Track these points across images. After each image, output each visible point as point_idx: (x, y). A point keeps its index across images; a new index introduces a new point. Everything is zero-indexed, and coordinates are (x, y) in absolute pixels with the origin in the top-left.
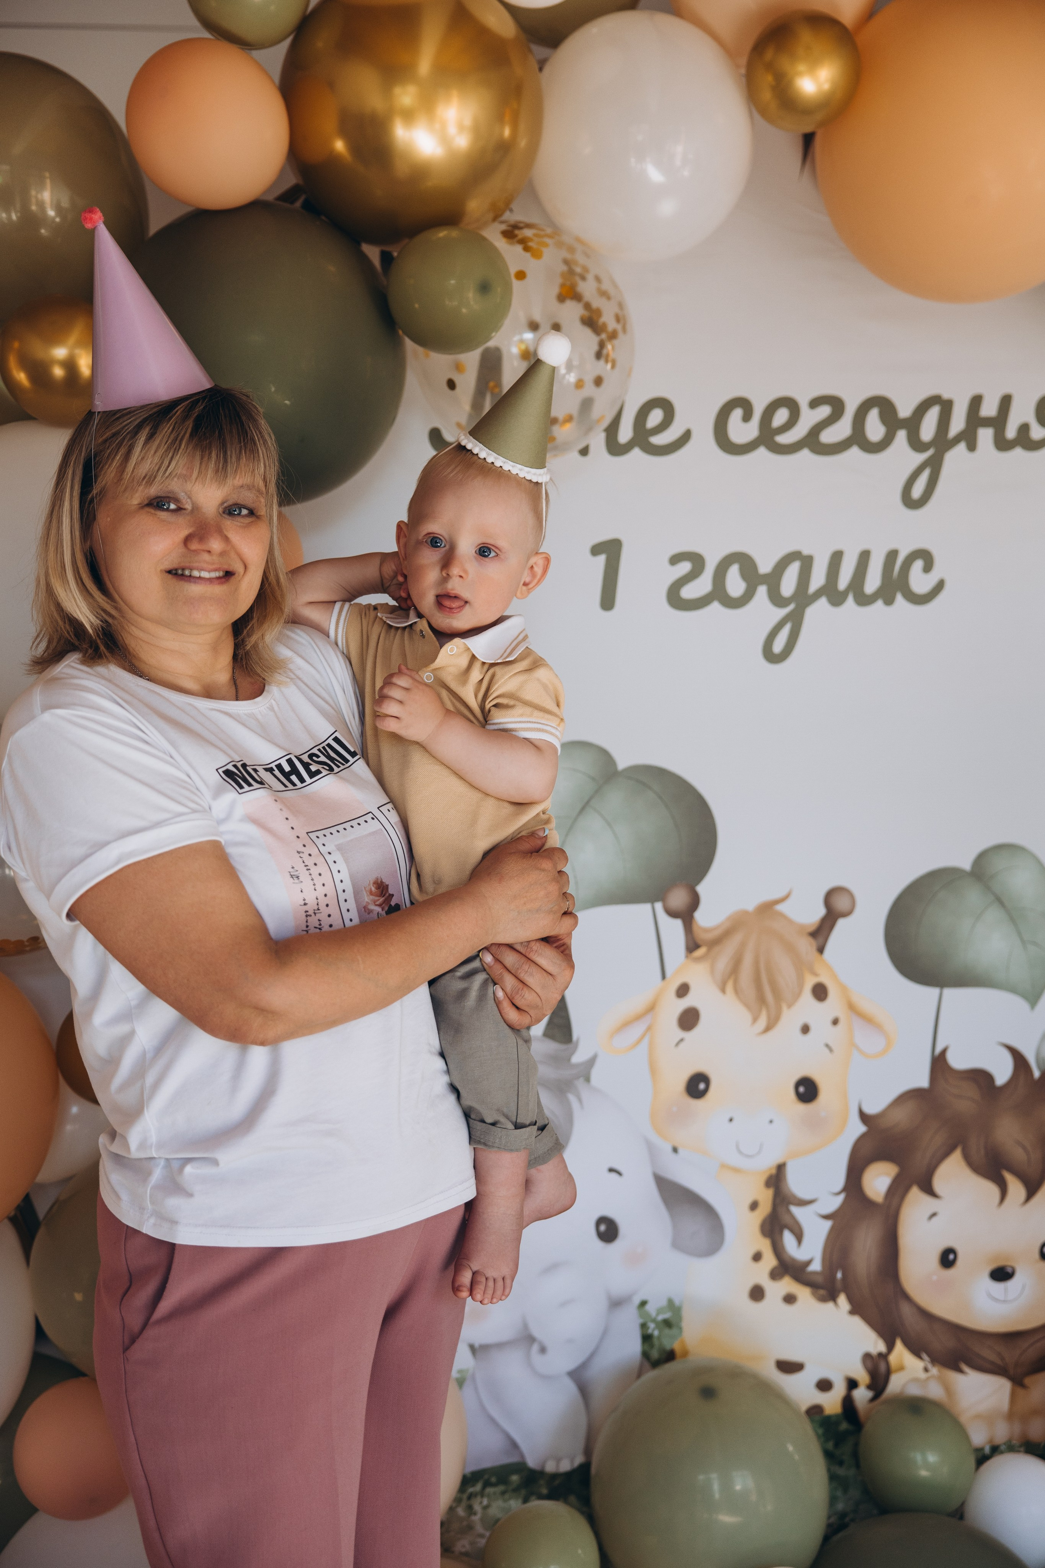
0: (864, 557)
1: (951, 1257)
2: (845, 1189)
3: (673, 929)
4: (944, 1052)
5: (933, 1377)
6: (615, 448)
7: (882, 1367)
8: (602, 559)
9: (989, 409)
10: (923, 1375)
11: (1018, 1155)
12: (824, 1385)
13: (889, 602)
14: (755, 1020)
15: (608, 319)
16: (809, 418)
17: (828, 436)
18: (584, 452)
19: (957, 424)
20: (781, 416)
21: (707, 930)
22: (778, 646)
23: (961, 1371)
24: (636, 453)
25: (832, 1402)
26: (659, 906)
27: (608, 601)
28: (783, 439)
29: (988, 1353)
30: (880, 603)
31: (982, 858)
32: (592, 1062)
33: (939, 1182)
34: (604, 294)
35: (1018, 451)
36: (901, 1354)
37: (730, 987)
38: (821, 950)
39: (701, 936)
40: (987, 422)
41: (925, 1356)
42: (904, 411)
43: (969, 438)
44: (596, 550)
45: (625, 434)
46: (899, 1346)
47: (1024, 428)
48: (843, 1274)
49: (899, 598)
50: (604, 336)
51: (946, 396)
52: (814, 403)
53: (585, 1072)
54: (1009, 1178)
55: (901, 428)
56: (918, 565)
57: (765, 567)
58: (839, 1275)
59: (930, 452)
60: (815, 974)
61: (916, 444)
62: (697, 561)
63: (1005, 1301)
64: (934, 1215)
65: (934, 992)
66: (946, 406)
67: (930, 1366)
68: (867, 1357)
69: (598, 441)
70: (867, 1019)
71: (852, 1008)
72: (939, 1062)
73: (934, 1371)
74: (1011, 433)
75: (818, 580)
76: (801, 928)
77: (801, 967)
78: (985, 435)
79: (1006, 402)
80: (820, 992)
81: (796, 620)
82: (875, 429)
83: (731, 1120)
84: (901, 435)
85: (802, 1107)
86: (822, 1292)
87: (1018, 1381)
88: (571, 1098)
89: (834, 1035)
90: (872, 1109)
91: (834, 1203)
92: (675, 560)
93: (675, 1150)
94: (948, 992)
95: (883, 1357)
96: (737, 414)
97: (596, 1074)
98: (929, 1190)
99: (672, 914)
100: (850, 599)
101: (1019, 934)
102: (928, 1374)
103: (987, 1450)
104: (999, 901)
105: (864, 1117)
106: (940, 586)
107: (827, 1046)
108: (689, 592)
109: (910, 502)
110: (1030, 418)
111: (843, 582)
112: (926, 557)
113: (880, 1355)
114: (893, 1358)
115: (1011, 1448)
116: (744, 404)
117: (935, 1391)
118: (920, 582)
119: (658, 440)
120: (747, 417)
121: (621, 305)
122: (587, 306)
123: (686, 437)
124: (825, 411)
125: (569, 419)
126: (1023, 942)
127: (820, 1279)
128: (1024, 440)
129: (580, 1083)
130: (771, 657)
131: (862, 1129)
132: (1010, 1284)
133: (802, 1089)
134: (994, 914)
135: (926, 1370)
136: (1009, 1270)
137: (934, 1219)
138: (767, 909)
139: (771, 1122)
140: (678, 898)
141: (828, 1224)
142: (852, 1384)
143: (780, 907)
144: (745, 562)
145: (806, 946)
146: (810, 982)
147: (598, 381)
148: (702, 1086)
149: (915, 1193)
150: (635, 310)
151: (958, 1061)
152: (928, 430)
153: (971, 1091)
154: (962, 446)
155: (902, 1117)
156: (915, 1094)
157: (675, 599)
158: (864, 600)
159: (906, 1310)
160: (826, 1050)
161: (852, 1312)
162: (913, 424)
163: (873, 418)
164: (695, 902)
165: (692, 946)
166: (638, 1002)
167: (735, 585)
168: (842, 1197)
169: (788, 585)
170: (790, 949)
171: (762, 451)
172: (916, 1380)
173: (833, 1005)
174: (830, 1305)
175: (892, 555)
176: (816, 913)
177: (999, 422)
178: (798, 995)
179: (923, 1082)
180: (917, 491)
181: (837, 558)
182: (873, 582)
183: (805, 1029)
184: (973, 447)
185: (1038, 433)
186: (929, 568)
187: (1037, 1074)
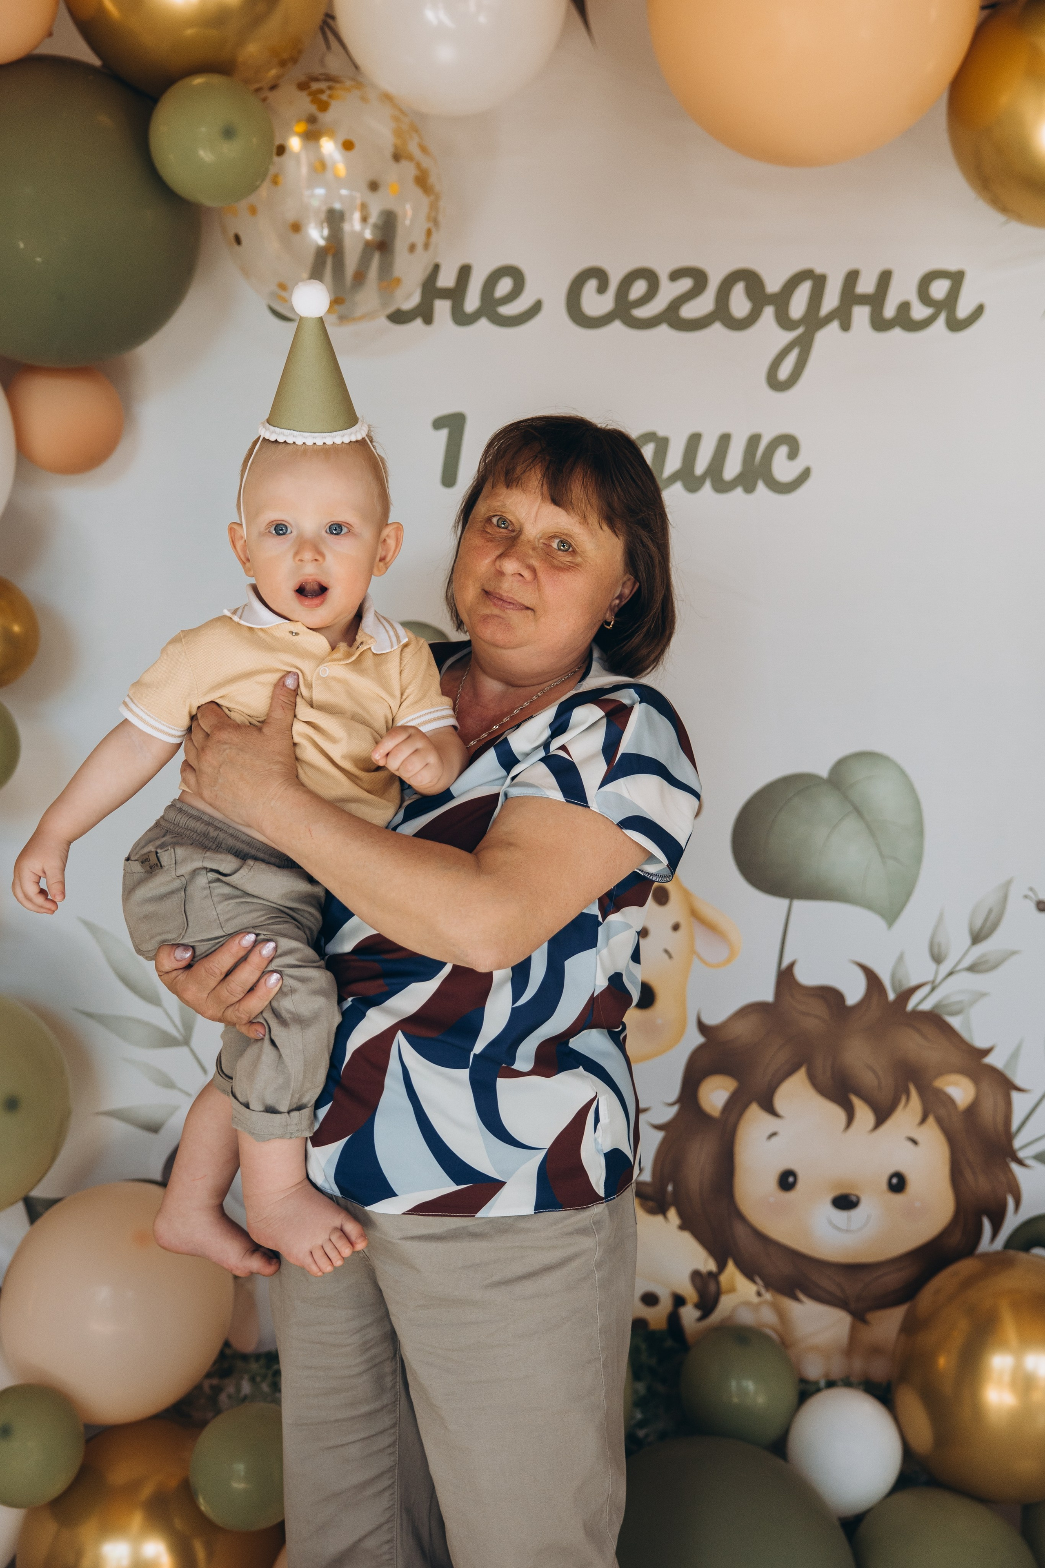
0: (725, 440)
1: (791, 1179)
2: (680, 1100)
4: (791, 966)
5: (766, 1302)
6: (461, 318)
7: (712, 1288)
8: (444, 433)
9: (866, 285)
10: (755, 1299)
11: (868, 1079)
12: (650, 1299)
13: (750, 489)
16: (669, 291)
17: (689, 311)
18: (427, 321)
19: (831, 300)
20: (639, 288)
23: (797, 1299)
24: (483, 323)
25: (657, 1316)
27: (449, 477)
28: (641, 313)
29: (826, 1283)
30: (739, 491)
31: (839, 765)
33: (780, 1101)
35: (897, 332)
36: (732, 1274)
40: (863, 300)
41: (758, 1280)
42: (773, 286)
43: (842, 316)
44: (438, 424)
45: (472, 302)
46: (731, 1267)
47: (905, 307)
48: (674, 1188)
49: (761, 486)
51: (819, 270)
52: (675, 276)
54: (857, 1102)
55: (769, 304)
56: (782, 451)
58: (670, 1188)
59: (800, 330)
61: (784, 321)
63: (847, 1231)
64: (774, 1134)
65: (784, 903)
66: (819, 282)
67: (763, 1291)
68: (696, 1275)
69: (443, 309)
70: (708, 925)
71: (694, 914)
72: (784, 977)
73: (768, 1296)
74: (889, 311)
75: (673, 462)
78: (861, 314)
79: (885, 278)
80: (661, 896)
82: (740, 304)
84: (769, 312)
86: (651, 1204)
87: (859, 1316)
89: (674, 941)
90: (712, 1019)
91: (668, 1114)
94: (798, 904)
95: (713, 1276)
96: (592, 285)
98: (770, 1109)
100: (708, 486)
101: (878, 846)
102: (762, 1299)
103: (822, 1383)
104: (858, 812)
105: (702, 1027)
106: (805, 474)
107: (666, 951)
109: (775, 384)
110: (912, 296)
111: (701, 466)
112: (792, 444)
113: (710, 1274)
114: (724, 1278)
115: (847, 1383)
116: (600, 275)
117: (768, 1316)
118: (782, 469)
119: (507, 310)
120: (602, 289)
123: (536, 308)
124: (686, 284)
126: (881, 855)
127: (649, 1191)
128: (903, 320)
131: (700, 1040)
132: (854, 1213)
134: (851, 825)
135: (759, 1294)
136: (854, 1199)
137: (774, 1139)
141: (660, 1135)
142: (679, 1301)
149: (754, 1112)
151: (806, 976)
152: (798, 306)
153: (819, 1008)
154: (835, 325)
155: (744, 1030)
156: (756, 1008)
158: (722, 487)
159: (740, 1230)
160: (666, 956)
161: (682, 1227)
162: (782, 300)
163: (738, 291)
168: (674, 1109)
171: (617, 326)
172: (747, 1304)
173: (674, 910)
174: (659, 1218)
175: (754, 440)
177: (876, 300)
179: (768, 995)
180: (784, 372)
181: (694, 440)
182: (732, 468)
183: (644, 933)
184: (846, 326)
185: (919, 312)
186: (793, 455)
187: (891, 996)
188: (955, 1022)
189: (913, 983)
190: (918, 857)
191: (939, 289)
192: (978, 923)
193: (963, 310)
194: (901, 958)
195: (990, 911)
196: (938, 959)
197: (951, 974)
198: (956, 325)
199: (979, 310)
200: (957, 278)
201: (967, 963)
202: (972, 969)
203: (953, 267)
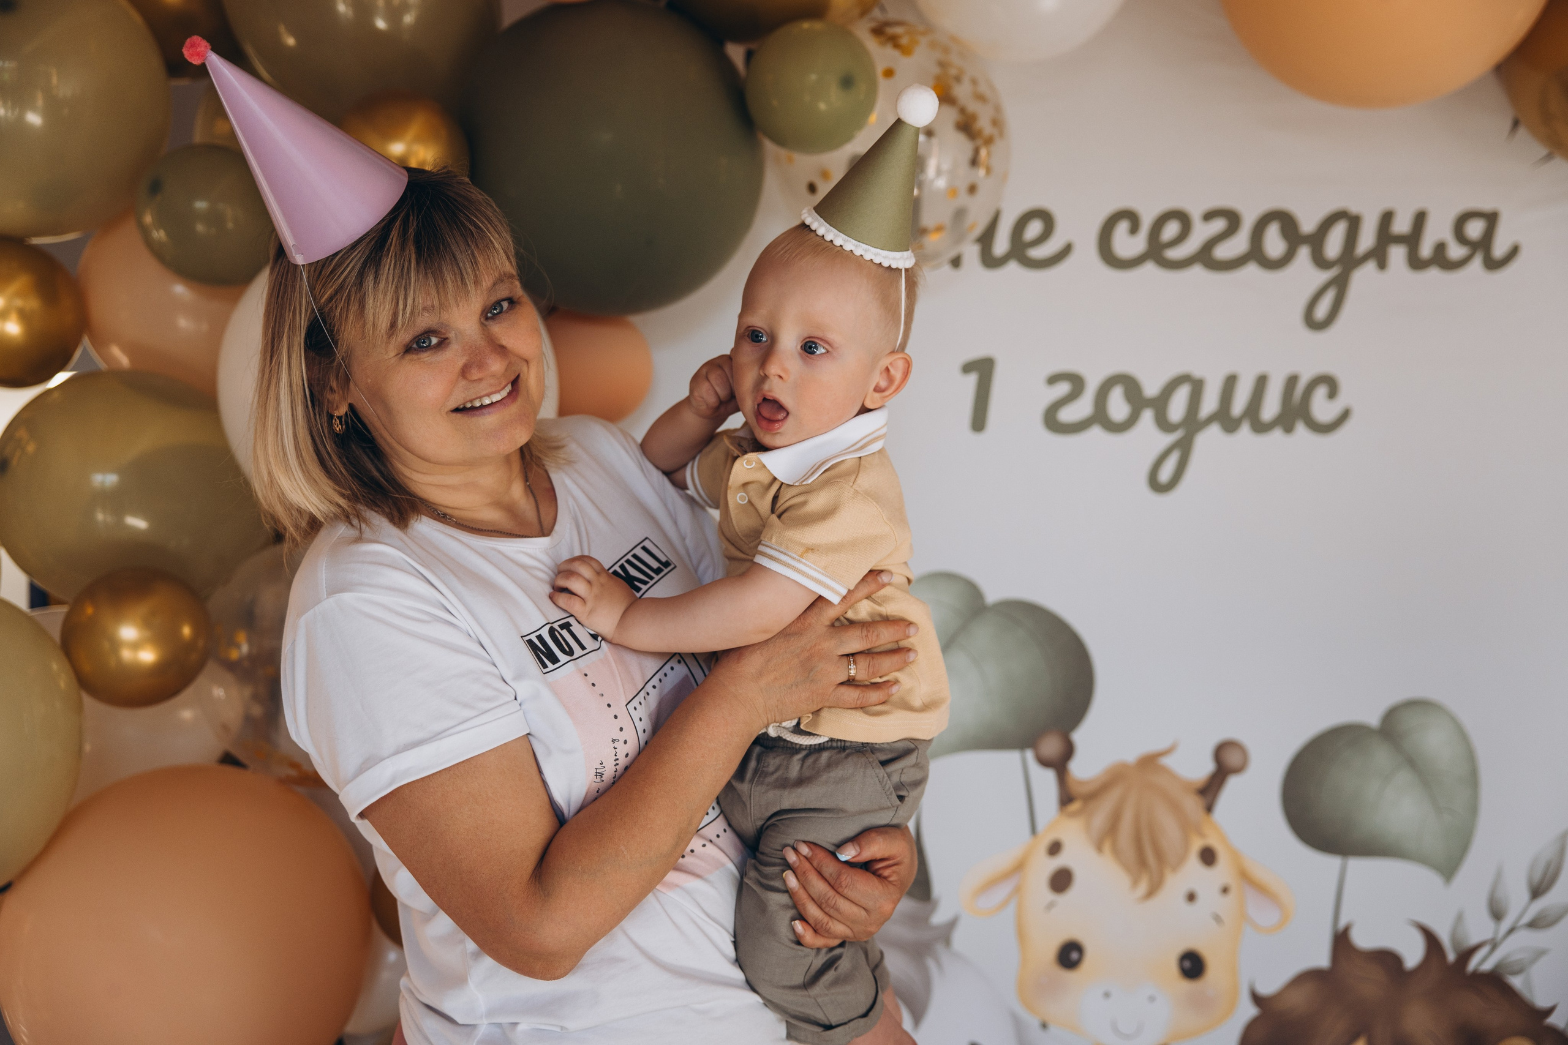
0: (1261, 382)
3: (1045, 781)
4: (1346, 929)
6: (990, 261)
8: (972, 379)
9: (1402, 225)
13: (1289, 429)
14: (1135, 883)
15: (984, 124)
16: (1202, 232)
17: (1223, 251)
18: (956, 262)
19: (1366, 240)
20: (1171, 230)
21: (1081, 783)
22: (1165, 474)
24: (1013, 267)
26: (1029, 755)
27: (979, 423)
28: (1174, 254)
30: (1277, 434)
31: (1392, 715)
32: (952, 924)
34: (981, 98)
35: (1434, 274)
37: (1107, 847)
38: (1209, 809)
39: (1075, 789)
40: (1399, 239)
42: (1308, 225)
43: (1379, 255)
44: (967, 368)
45: (1001, 245)
47: (1440, 248)
49: (1301, 429)
50: (979, 142)
51: (1354, 209)
52: (1209, 216)
53: (946, 933)
55: (1303, 244)
56: (1321, 392)
57: (1151, 388)
59: (1335, 270)
60: (1202, 835)
61: (1320, 261)
62: (1077, 383)
65: (1336, 861)
66: (1354, 223)
69: (971, 252)
70: (1261, 889)
71: (1245, 877)
72: (1341, 940)
74: (1426, 250)
75: (1209, 404)
76: (1186, 785)
77: (1188, 828)
78: (1397, 254)
79: (1420, 219)
80: (1208, 857)
81: (1184, 447)
82: (1274, 243)
83: (1107, 995)
85: (1186, 985)
88: (931, 963)
89: (1225, 905)
92: (1053, 380)
93: (1044, 1026)
94: (1352, 862)
96: (1123, 227)
97: (959, 938)
99: (1044, 763)
100: (1245, 429)
101: (1432, 799)
104: (1412, 762)
105: (1257, 999)
106: (1345, 415)
107: (1215, 917)
108: (1069, 414)
109: (1312, 324)
110: (1448, 236)
111: (1238, 406)
112: (1331, 384)
116: (1132, 218)
118: (1323, 409)
119: (1037, 253)
120: (1134, 229)
121: (998, 109)
122: (962, 111)
123: (1066, 251)
124: (1219, 225)
125: (939, 229)
126: (1437, 809)
128: (1440, 259)
129: (940, 948)
130: (1156, 486)
133: (1187, 964)
134: (1404, 777)
138: (1150, 762)
139: (1152, 999)
140: (1051, 746)
143: (1166, 761)
144: (1130, 385)
145: (1193, 805)
146: (1197, 845)
147: (972, 189)
148: (1074, 956)
150: (1015, 116)
151: (1363, 939)
152: (1334, 245)
153: (1376, 974)
154: (1370, 266)
155: (1299, 1000)
156: (1312, 976)
157: (1052, 421)
158: (1261, 428)
160: (1215, 922)
162: (1317, 240)
163: (1272, 233)
164: (1069, 751)
165: (1066, 798)
166: (1004, 860)
167: (1118, 407)
169: (1177, 409)
170: (1175, 807)
171: (1150, 267)
173: (1222, 871)
175: (1292, 381)
176: (1205, 768)
177: (1412, 240)
178: (1182, 859)
180: (1320, 312)
181: (1230, 382)
182: (1270, 408)
183: (1191, 897)
184: (1382, 265)
185: (1456, 251)
186: (1333, 393)
187: (1451, 957)
188: (1516, 982)
189: (1474, 940)
190: (1473, 809)
191: (1475, 229)
192: (1537, 876)
193: (1499, 249)
194: (1460, 918)
195: (1548, 865)
196: (1497, 914)
197: (1511, 931)
198: (1493, 264)
199: (1514, 252)
200: (1491, 219)
201: (1527, 919)
202: (1533, 925)
203: (1487, 206)
